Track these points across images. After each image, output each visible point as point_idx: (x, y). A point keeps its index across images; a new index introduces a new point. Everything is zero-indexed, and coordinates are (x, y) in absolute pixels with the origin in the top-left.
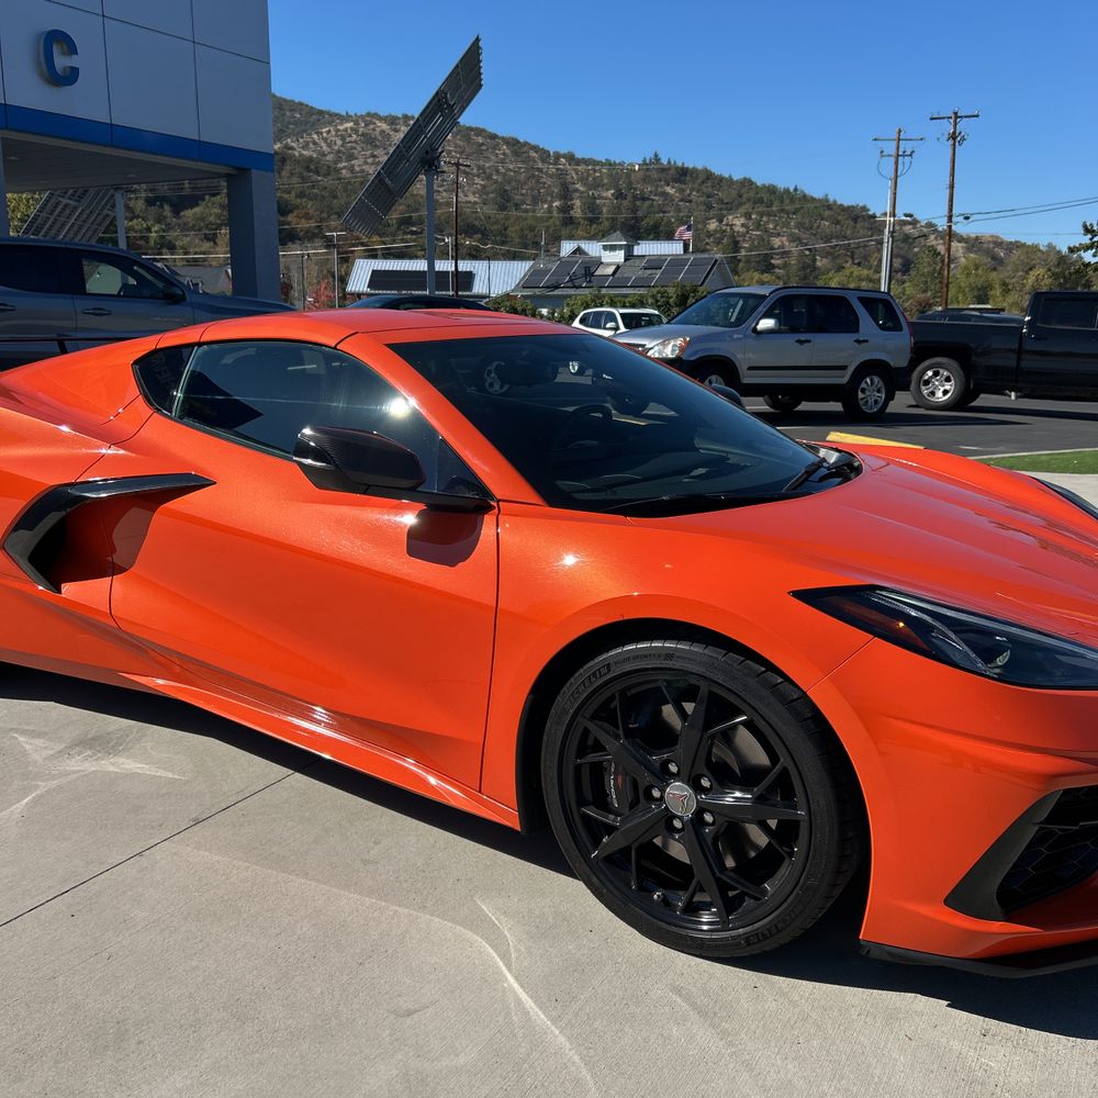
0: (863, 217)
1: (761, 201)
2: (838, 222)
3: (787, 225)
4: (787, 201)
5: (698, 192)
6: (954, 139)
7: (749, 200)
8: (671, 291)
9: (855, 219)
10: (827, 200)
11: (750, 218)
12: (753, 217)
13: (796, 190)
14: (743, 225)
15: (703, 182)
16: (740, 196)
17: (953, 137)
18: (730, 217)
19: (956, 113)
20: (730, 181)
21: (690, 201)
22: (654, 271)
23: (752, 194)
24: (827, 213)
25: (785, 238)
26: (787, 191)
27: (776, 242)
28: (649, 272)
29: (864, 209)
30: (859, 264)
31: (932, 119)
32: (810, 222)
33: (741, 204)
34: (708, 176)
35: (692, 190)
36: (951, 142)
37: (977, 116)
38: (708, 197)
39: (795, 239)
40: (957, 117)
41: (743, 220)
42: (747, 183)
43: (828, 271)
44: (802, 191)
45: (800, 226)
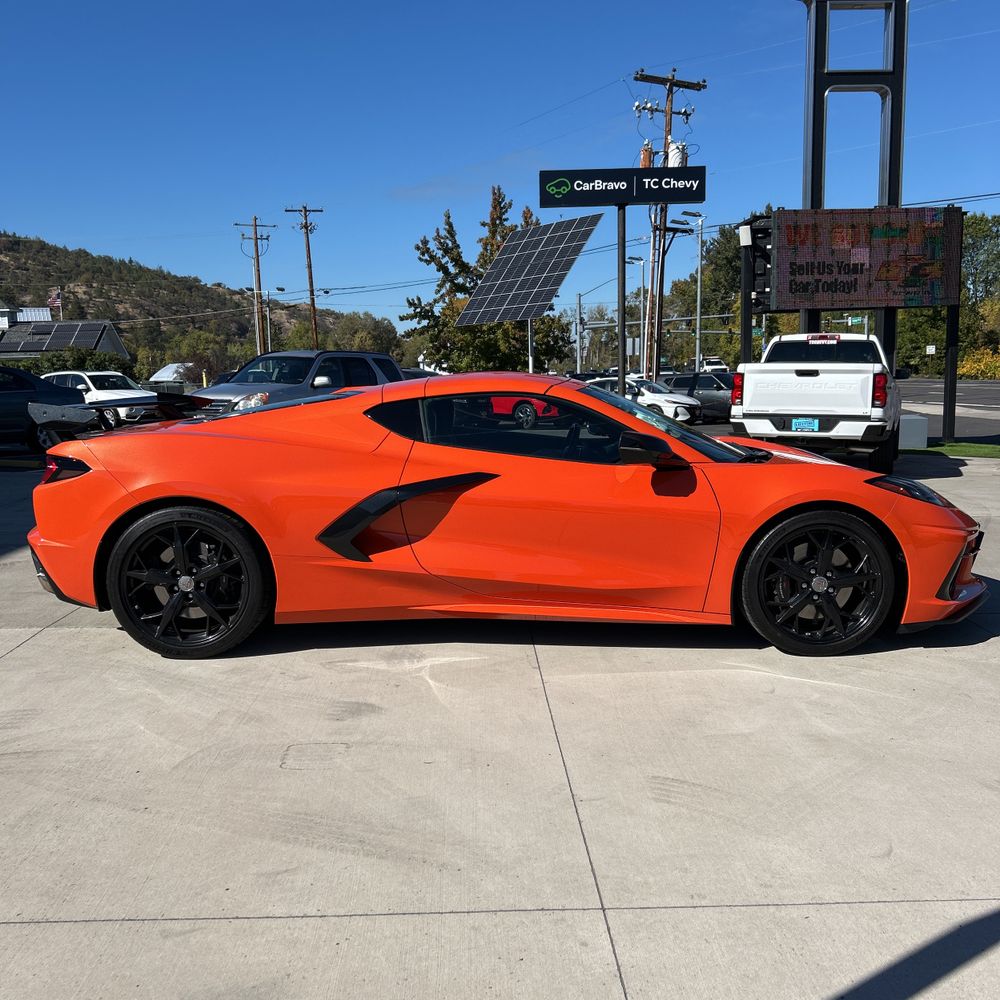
0: (197, 287)
1: (100, 270)
2: (175, 291)
3: (128, 292)
4: (125, 272)
5: (34, 260)
6: (306, 228)
7: (87, 270)
8: (67, 354)
9: (190, 289)
10: (162, 272)
11: (92, 286)
12: (95, 285)
13: (131, 261)
14: (85, 293)
15: (38, 252)
16: (79, 266)
17: (306, 227)
18: (71, 285)
19: (305, 208)
20: (65, 251)
21: (28, 270)
22: (43, 336)
23: (89, 264)
24: (164, 282)
25: (127, 306)
26: (122, 262)
27: (121, 309)
28: (38, 337)
29: (196, 280)
30: (200, 328)
31: (286, 211)
32: (149, 290)
33: (80, 274)
34: (43, 246)
35: (28, 258)
36: (304, 230)
37: (321, 211)
38: (45, 265)
39: (136, 305)
40: (306, 211)
41: (84, 288)
42: (82, 254)
43: (175, 334)
44: (137, 263)
45: (141, 294)
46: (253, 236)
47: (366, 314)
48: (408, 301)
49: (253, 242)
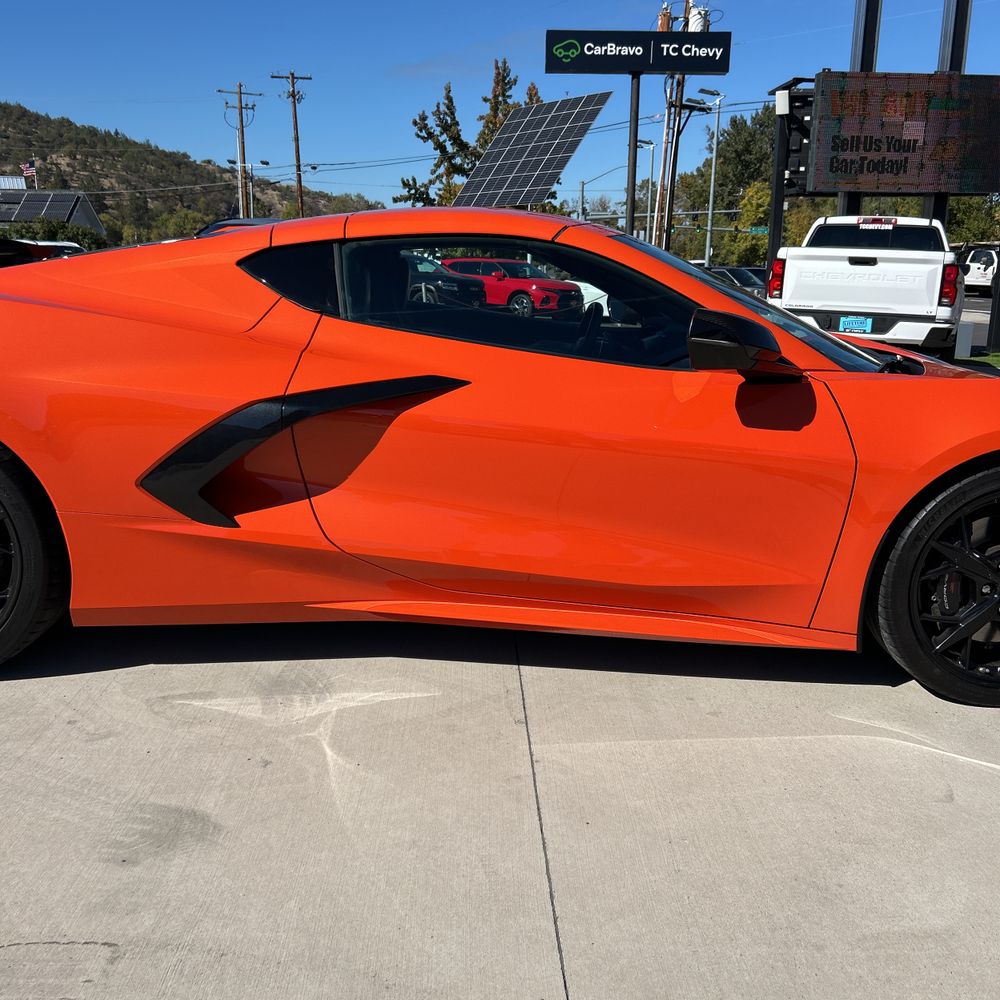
0: (186, 163)
1: (84, 142)
2: (163, 167)
3: (114, 167)
4: (110, 144)
5: (14, 128)
6: (294, 97)
7: (71, 141)
8: (37, 226)
9: (178, 165)
10: (149, 146)
11: (75, 158)
12: (78, 157)
13: (117, 133)
14: (68, 165)
15: (19, 119)
16: (61, 136)
17: (293, 95)
18: (54, 156)
19: (292, 74)
20: (47, 120)
21: (7, 137)
22: (11, 206)
23: (72, 134)
24: (151, 158)
25: (113, 181)
26: (108, 134)
27: (106, 183)
28: (7, 206)
29: (185, 156)
30: (189, 207)
31: (272, 77)
32: (136, 165)
33: (62, 144)
34: (23, 113)
35: (7, 126)
36: (291, 99)
37: (310, 79)
38: (26, 134)
39: (123, 181)
40: (294, 78)
41: (67, 160)
42: (65, 123)
43: (161, 213)
44: (124, 136)
45: (127, 168)
46: (237, 104)
47: (359, 196)
48: (403, 182)
49: (237, 111)
